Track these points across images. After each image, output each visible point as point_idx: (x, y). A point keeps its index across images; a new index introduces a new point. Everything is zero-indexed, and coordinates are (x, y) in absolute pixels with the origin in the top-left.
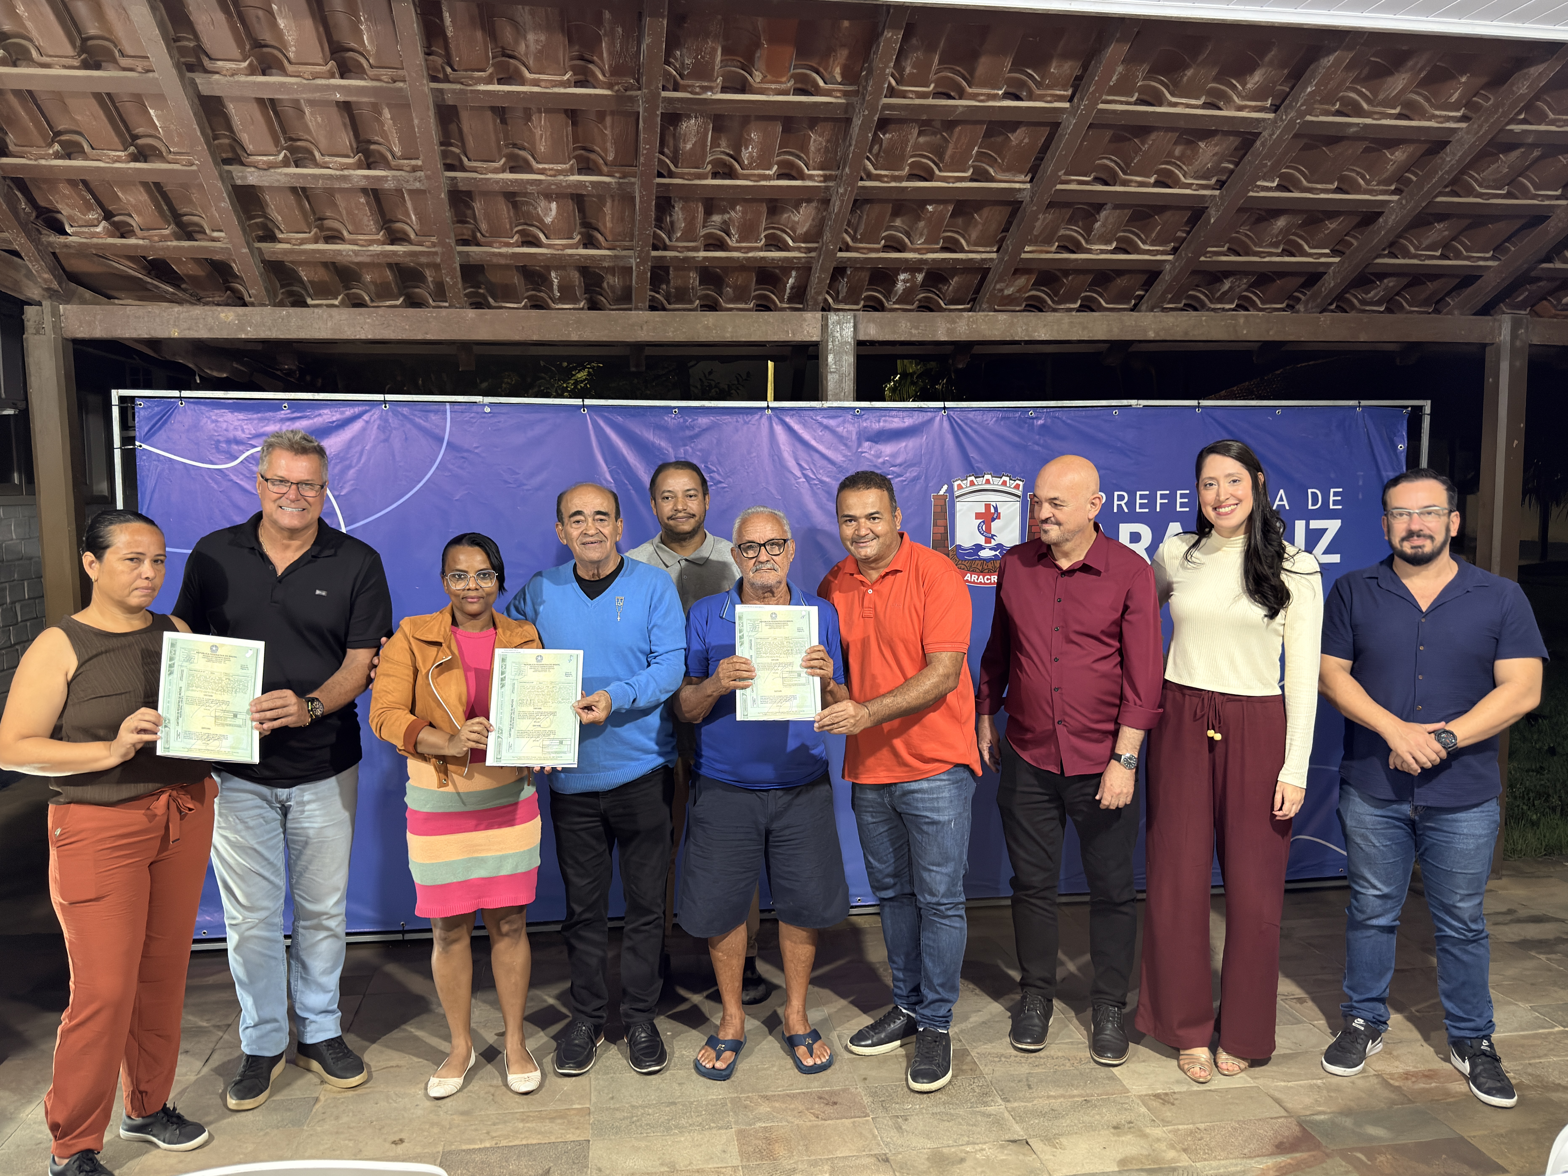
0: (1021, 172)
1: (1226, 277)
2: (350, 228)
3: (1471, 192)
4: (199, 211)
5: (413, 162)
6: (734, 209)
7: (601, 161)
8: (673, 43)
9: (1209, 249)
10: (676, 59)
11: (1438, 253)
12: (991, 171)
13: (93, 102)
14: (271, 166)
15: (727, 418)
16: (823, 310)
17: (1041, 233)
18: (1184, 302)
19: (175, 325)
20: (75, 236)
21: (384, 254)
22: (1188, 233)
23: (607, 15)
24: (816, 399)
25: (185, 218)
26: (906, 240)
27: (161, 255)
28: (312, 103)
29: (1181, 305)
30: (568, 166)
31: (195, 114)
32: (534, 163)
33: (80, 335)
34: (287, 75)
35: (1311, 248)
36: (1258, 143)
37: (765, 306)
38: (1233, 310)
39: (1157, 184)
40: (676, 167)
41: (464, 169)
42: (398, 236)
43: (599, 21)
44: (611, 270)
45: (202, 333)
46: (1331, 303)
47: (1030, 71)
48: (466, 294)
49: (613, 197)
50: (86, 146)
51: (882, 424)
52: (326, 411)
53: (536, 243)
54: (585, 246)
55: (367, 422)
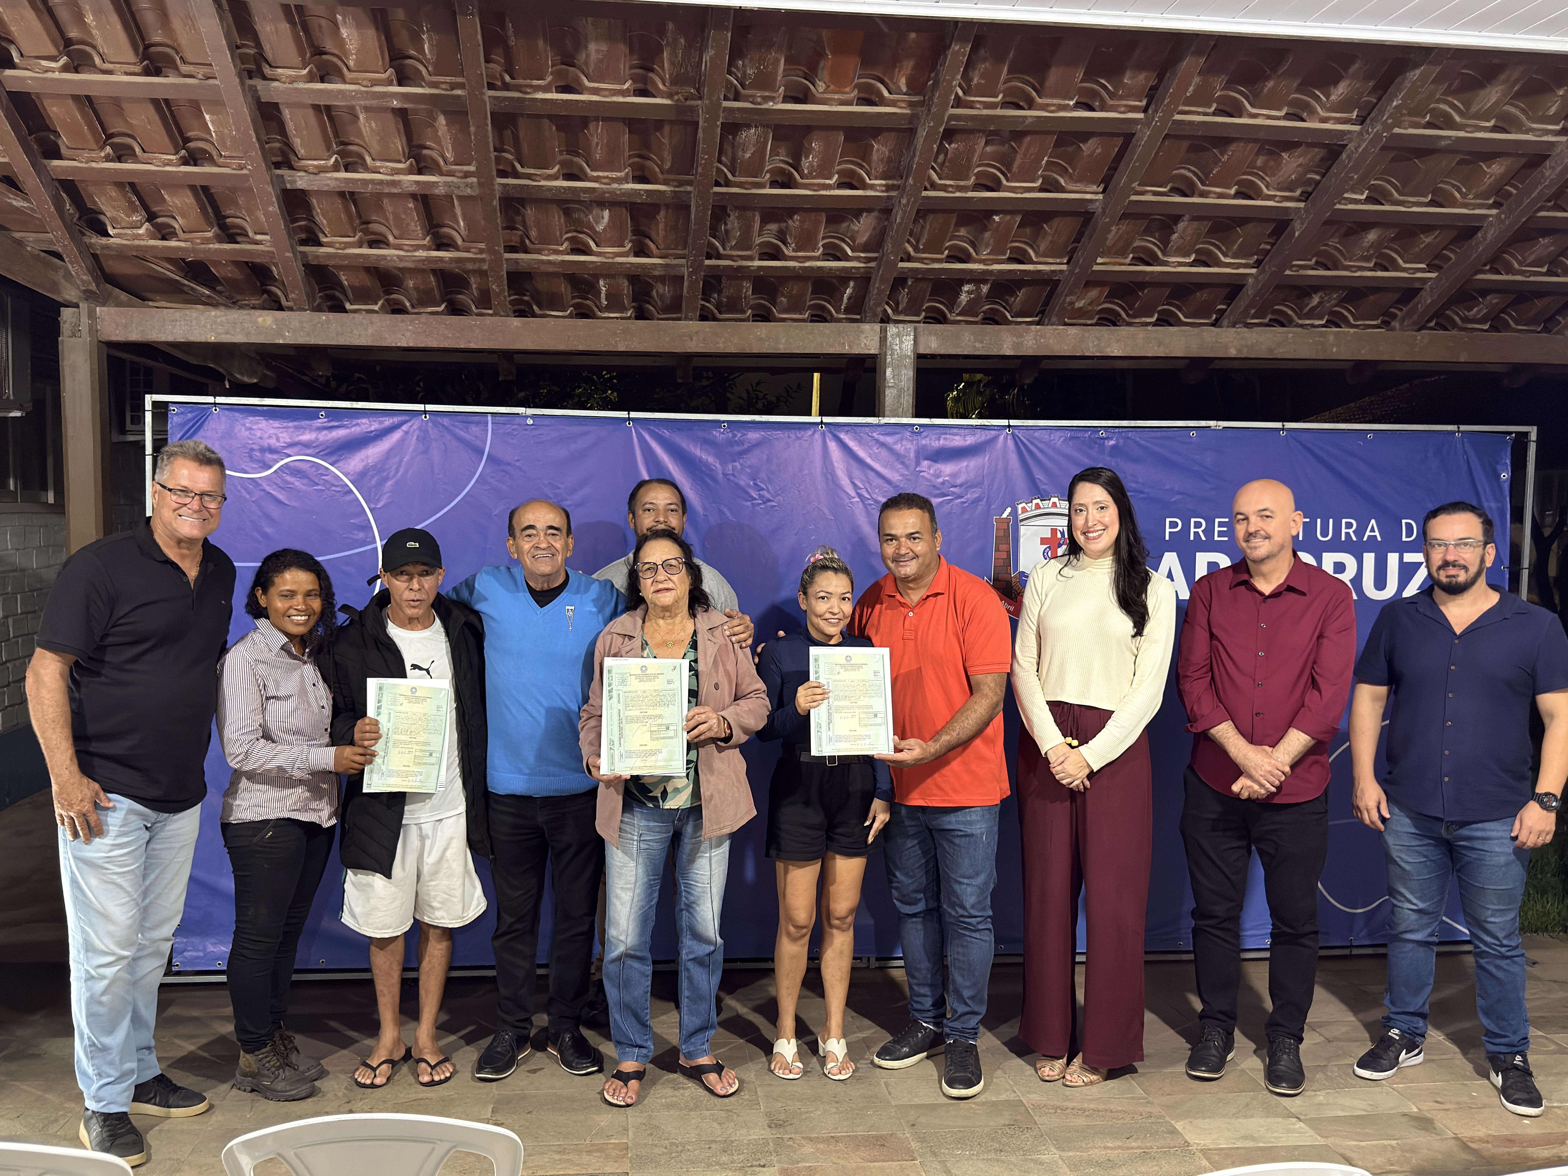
0: (1094, 183)
1: (1315, 293)
4: (244, 214)
5: (466, 168)
6: (791, 218)
7: (657, 169)
8: (736, 53)
9: (1295, 263)
10: (738, 69)
11: (1544, 270)
12: (1062, 181)
13: (151, 109)
14: (322, 170)
15: (779, 434)
16: (882, 321)
17: (1114, 244)
18: (1269, 317)
19: (212, 330)
20: (117, 238)
21: (428, 259)
22: (1273, 245)
23: (670, 26)
24: (873, 415)
25: (228, 220)
26: (971, 250)
27: (201, 257)
28: (367, 109)
29: (1266, 321)
30: (623, 174)
31: (252, 121)
32: (588, 170)
33: (114, 338)
34: (345, 82)
35: (1405, 262)
36: (1344, 156)
37: (820, 317)
38: (1323, 326)
39: (1239, 195)
40: (734, 176)
41: (516, 175)
42: (445, 241)
43: (662, 32)
44: (662, 279)
45: (239, 338)
46: (1429, 321)
47: (1103, 81)
48: (510, 302)
49: (667, 206)
50: (138, 150)
51: (942, 442)
52: (364, 421)
53: (586, 251)
54: (637, 255)
55: (407, 433)
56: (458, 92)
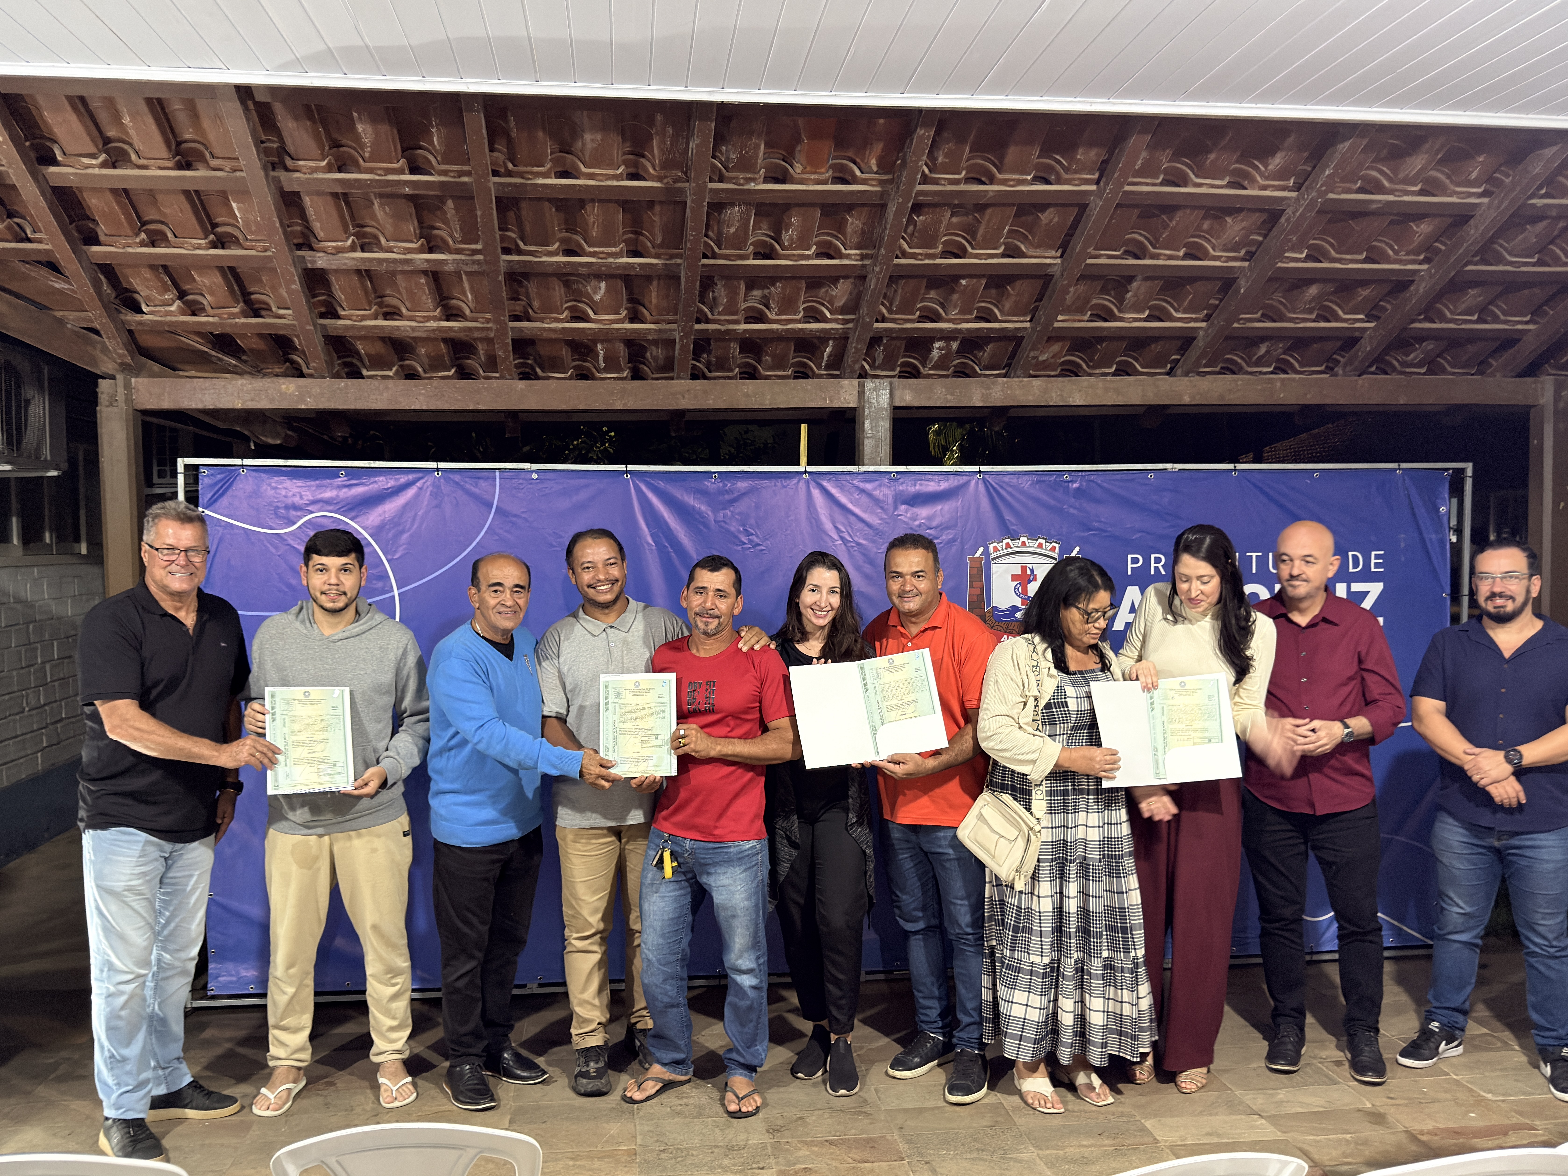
0: (1052, 249)
1: (1262, 342)
2: (409, 305)
3: (1500, 260)
4: (268, 290)
5: (473, 246)
6: (774, 285)
7: (649, 244)
8: (720, 139)
9: (1242, 316)
10: (721, 153)
11: (1475, 318)
12: (1023, 248)
13: (182, 198)
14: (340, 250)
15: (766, 483)
16: (860, 376)
17: (1073, 303)
18: (1220, 365)
19: (239, 397)
20: (150, 315)
21: (440, 329)
22: (1221, 300)
23: (659, 117)
24: (853, 463)
25: (253, 297)
26: (941, 311)
27: (228, 330)
28: (381, 196)
29: (1218, 369)
30: (618, 249)
31: (276, 209)
32: (586, 247)
33: (149, 406)
34: (361, 172)
35: (1345, 313)
36: (1283, 219)
37: (803, 374)
39: (1187, 256)
40: (720, 249)
41: (520, 252)
42: (454, 312)
43: (651, 122)
44: (655, 342)
45: (263, 404)
46: (1370, 366)
47: (1058, 157)
48: (516, 366)
49: (659, 277)
50: (170, 235)
51: (918, 487)
52: (381, 478)
53: (585, 319)
54: (632, 321)
55: (420, 489)
56: (465, 179)
